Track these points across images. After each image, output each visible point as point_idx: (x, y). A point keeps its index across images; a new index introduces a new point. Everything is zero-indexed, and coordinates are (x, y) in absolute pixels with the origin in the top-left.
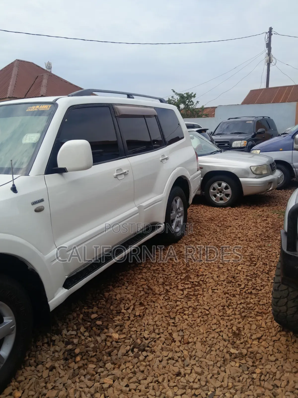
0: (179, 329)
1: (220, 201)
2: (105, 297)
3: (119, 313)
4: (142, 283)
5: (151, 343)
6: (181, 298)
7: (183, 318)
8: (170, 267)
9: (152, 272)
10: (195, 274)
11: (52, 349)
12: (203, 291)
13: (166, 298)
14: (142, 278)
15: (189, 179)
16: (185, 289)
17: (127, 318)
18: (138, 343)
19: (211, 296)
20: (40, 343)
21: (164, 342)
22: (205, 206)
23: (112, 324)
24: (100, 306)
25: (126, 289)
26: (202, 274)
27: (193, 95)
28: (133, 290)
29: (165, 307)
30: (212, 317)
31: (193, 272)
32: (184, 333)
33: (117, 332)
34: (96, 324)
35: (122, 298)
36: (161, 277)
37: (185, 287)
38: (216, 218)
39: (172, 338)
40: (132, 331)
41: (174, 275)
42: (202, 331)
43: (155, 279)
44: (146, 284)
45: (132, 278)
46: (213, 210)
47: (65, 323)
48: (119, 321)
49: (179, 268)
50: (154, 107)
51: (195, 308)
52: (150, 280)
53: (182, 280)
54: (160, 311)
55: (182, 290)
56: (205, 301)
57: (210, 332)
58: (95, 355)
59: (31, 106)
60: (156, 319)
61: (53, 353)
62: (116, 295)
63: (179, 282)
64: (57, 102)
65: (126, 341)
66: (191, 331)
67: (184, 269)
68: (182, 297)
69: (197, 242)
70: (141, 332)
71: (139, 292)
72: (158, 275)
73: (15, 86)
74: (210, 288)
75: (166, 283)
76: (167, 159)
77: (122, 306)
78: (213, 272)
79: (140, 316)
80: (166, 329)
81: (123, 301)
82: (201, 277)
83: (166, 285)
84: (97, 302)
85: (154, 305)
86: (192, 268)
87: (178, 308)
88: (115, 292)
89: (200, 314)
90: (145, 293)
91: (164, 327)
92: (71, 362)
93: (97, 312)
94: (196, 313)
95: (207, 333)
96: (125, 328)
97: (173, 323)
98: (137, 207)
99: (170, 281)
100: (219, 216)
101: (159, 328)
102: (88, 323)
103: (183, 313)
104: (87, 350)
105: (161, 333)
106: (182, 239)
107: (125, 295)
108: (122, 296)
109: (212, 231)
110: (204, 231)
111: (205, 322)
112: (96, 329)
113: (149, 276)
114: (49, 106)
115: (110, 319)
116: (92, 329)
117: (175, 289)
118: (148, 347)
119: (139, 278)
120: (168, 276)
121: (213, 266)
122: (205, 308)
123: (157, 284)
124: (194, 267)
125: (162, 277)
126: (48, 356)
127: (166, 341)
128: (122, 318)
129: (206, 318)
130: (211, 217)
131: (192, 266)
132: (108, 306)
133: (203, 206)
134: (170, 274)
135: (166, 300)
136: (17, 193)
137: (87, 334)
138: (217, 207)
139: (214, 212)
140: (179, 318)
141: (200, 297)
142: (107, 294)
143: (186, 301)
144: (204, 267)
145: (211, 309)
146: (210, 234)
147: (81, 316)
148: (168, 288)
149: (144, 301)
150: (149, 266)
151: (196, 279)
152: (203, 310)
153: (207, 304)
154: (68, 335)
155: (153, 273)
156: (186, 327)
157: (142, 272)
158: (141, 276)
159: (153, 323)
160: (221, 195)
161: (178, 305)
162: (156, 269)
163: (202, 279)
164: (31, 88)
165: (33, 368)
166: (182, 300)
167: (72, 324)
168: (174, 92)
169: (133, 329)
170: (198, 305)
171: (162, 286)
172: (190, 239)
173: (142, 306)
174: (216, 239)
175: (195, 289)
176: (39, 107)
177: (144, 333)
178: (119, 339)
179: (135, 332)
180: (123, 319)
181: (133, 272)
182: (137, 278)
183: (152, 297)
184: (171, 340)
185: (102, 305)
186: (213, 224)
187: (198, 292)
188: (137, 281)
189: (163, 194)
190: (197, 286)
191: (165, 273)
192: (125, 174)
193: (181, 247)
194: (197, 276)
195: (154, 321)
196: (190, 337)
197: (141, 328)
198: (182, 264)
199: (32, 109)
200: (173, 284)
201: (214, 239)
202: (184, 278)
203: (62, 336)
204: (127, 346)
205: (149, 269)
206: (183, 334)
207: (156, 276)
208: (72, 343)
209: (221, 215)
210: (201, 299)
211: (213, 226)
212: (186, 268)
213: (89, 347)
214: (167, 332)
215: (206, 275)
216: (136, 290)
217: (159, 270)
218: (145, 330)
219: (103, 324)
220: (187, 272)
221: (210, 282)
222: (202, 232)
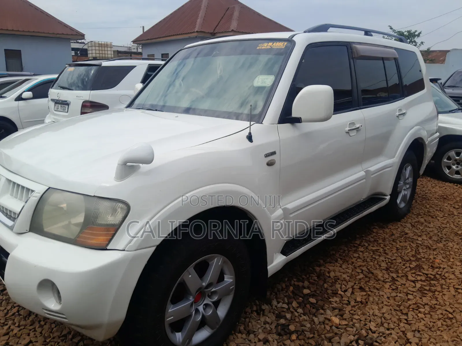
0: (414, 329)
1: (455, 175)
2: (316, 272)
3: (335, 294)
4: (359, 264)
5: (380, 338)
6: (413, 292)
7: (418, 317)
8: (394, 251)
9: (371, 252)
10: (429, 265)
11: (262, 319)
12: (442, 288)
13: (394, 287)
14: (359, 258)
15: (427, 143)
16: (417, 281)
17: (346, 302)
18: (363, 335)
19: (454, 296)
20: (248, 310)
21: (397, 341)
22: (432, 179)
23: (329, 305)
24: (311, 280)
25: (341, 267)
26: (438, 265)
27: (416, 33)
28: (349, 269)
29: (394, 298)
30: (458, 323)
31: (426, 262)
32: (421, 334)
33: (336, 316)
34: (310, 301)
35: (336, 277)
36: (383, 261)
37: (416, 278)
38: (450, 197)
39: (406, 338)
40: (355, 319)
41: (401, 261)
42: (446, 338)
43: (376, 262)
44: (365, 265)
45: (345, 255)
46: (444, 185)
47: (274, 293)
48: (336, 303)
49: (406, 254)
50: (395, 48)
51: (433, 307)
52: (369, 262)
53: (411, 269)
54: (387, 303)
55: (414, 282)
56: (446, 301)
57: (458, 341)
58: (313, 337)
59: (263, 43)
60: (384, 310)
61: (264, 324)
62: (329, 273)
63: (408, 271)
64: (294, 39)
65: (348, 329)
66: (430, 334)
67: (413, 256)
68: (414, 290)
69: (426, 224)
70: (367, 323)
71: (357, 274)
72: (378, 257)
73: (204, 19)
74: (452, 285)
75: (391, 269)
76: (404, 114)
77: (338, 286)
78: (454, 267)
79: (361, 302)
80: (397, 325)
81: (338, 280)
82: (437, 270)
83: (391, 271)
84: (308, 276)
85: (379, 293)
86: (423, 256)
87: (409, 302)
88: (327, 268)
89: (441, 316)
90: (364, 276)
91: (395, 322)
92: (287, 340)
93: (308, 288)
94: (436, 313)
95: (453, 341)
96: (346, 314)
97: (406, 320)
98: (364, 172)
99: (396, 267)
100: (454, 195)
101: (388, 321)
102: (300, 298)
103: (417, 310)
104: (303, 329)
105: (392, 328)
106: (405, 218)
107: (340, 274)
108: (337, 275)
109: (447, 214)
110: (435, 211)
111: (450, 328)
112: (311, 307)
113: (368, 257)
114: (284, 44)
115: (325, 299)
116: (305, 306)
117: (404, 278)
118: (376, 342)
119: (355, 257)
120: (392, 260)
121: (453, 258)
122: (448, 309)
123: (379, 268)
124: (426, 256)
125: (385, 261)
126: (259, 327)
127: (399, 340)
128: (340, 300)
129: (449, 322)
130: (443, 195)
131: (423, 254)
132: (321, 283)
133: (429, 179)
134: (395, 259)
135: (393, 290)
136: (253, 143)
137: (300, 310)
138: (451, 183)
139: (446, 189)
140: (413, 316)
141: (438, 295)
142: (318, 269)
143: (420, 296)
144: (440, 257)
145: (455, 312)
146: (444, 216)
147: (291, 288)
148: (394, 275)
149: (365, 286)
150: (367, 245)
151: (430, 271)
152: (444, 312)
153: (450, 305)
154: (279, 308)
155: (372, 254)
156: (423, 328)
157: (358, 250)
158: (357, 255)
159: (381, 315)
160: (458, 167)
161: (410, 299)
162: (376, 250)
163: (439, 273)
164: (220, 21)
165: (244, 336)
166: (415, 294)
167: (282, 296)
168: (391, 28)
169: (356, 317)
170: (436, 304)
171: (386, 272)
172: (417, 220)
173: (362, 291)
174: (453, 224)
175: (431, 283)
176: (272, 44)
177: (370, 324)
178: (340, 325)
179: (359, 320)
180: (340, 302)
181: (347, 249)
182: (352, 257)
183: (374, 284)
184: (404, 340)
185: (313, 280)
186: (446, 205)
187: (435, 288)
188: (353, 260)
189: (395, 158)
190: (433, 280)
191: (389, 257)
192: (357, 129)
193: (405, 227)
194: (431, 267)
195: (382, 312)
196: (429, 342)
197: (366, 318)
198: (410, 250)
199: (264, 46)
200: (400, 272)
201: (450, 224)
202: (414, 266)
203: (272, 306)
204: (349, 335)
205: (367, 248)
206: (420, 336)
207: (376, 258)
208: (285, 317)
209: (456, 194)
210: (439, 297)
211: (446, 206)
212: (415, 255)
213: (305, 327)
214: (399, 329)
215: (444, 268)
216: (352, 270)
217: (379, 251)
218: (370, 321)
219: (317, 302)
220: (418, 260)
221: (450, 278)
222: (433, 212)
